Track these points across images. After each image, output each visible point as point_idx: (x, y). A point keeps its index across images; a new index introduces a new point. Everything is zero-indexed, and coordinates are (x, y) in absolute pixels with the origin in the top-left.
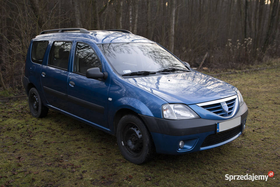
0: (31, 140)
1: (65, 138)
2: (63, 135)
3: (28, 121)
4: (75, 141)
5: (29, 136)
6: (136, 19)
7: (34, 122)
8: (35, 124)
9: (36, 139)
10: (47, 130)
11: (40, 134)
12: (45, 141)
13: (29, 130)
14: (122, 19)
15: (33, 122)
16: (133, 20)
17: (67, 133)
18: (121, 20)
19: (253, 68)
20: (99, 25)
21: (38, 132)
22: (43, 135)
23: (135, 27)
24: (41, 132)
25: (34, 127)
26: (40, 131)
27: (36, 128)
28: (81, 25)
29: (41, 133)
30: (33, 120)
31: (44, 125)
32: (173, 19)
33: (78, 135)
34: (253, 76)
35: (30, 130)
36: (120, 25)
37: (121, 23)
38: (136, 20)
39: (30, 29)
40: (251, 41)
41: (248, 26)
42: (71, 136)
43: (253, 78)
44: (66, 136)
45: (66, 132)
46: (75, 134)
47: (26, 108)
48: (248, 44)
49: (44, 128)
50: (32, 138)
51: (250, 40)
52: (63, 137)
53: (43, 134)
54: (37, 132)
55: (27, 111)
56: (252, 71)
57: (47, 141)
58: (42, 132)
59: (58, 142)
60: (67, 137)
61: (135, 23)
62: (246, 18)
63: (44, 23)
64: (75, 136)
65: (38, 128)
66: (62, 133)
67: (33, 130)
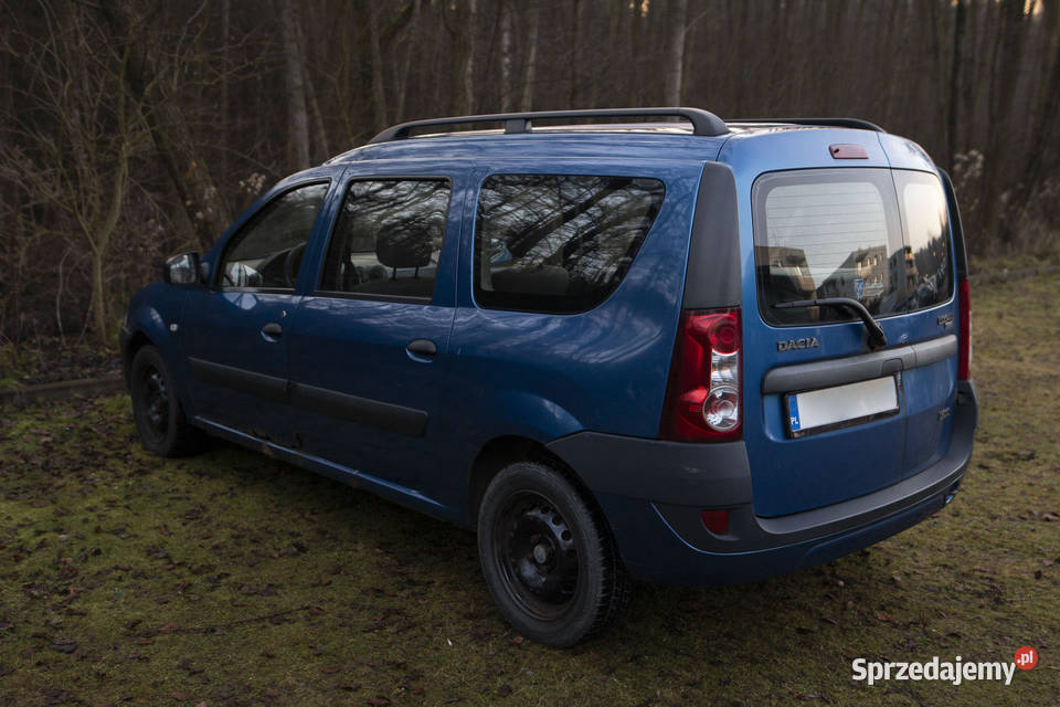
0: (71, 615)
1: (222, 604)
2: (212, 589)
3: (68, 513)
4: (267, 623)
5: (66, 592)
6: (530, 68)
7: (91, 516)
8: (98, 530)
9: (95, 607)
10: (145, 564)
11: (113, 582)
12: (134, 625)
13: (65, 563)
14: (473, 67)
15: (86, 521)
16: (518, 70)
17: (233, 578)
18: (470, 70)
19: (986, 271)
20: (380, 87)
21: (108, 572)
22: (127, 587)
23: (525, 99)
24: (119, 573)
25: (92, 542)
26: (117, 568)
27: (98, 552)
28: (310, 84)
29: (120, 579)
30: (91, 510)
31: (136, 536)
32: (675, 71)
33: (279, 591)
34: (990, 306)
35: (69, 559)
36: (464, 90)
37: (469, 82)
38: (530, 72)
39: (98, 100)
40: (978, 165)
41: (961, 104)
42: (249, 595)
43: (989, 314)
44: (227, 598)
45: (227, 575)
46: (270, 585)
47: (66, 447)
48: (966, 176)
49: (135, 552)
50: (75, 606)
51: (974, 160)
52: (215, 599)
53: (126, 583)
54: (99, 573)
55: (70, 460)
56: (981, 284)
57: (140, 622)
58: (124, 573)
59: (191, 625)
60: (232, 600)
61: (524, 84)
62: (955, 70)
63: (152, 77)
64: (270, 594)
65: (108, 551)
66: (209, 580)
67: (86, 559)
